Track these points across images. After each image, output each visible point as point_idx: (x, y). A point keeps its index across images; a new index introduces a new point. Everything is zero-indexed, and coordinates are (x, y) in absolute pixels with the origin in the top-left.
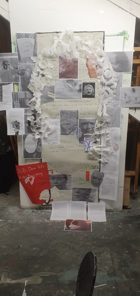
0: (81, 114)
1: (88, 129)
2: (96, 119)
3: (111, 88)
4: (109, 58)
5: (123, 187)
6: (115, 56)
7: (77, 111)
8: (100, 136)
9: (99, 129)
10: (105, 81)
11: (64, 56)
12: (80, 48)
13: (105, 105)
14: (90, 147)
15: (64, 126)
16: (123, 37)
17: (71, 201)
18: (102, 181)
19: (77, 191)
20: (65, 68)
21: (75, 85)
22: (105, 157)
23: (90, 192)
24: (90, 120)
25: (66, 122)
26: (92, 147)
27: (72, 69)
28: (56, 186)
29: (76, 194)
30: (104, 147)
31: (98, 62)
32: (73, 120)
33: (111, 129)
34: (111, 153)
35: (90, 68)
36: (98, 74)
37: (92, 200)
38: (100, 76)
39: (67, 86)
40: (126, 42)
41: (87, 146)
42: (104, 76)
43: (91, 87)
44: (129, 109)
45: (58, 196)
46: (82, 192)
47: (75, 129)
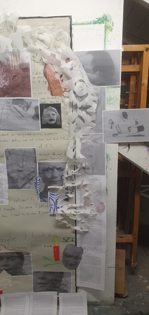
0: (40, 154)
1: (53, 177)
2: (67, 162)
3: (87, 113)
4: (81, 61)
5: (114, 267)
6: (90, 58)
7: (34, 150)
8: (73, 189)
9: (72, 178)
10: (76, 101)
11: (6, 59)
12: (31, 45)
13: (78, 140)
14: (58, 208)
15: (14, 175)
16: (103, 25)
17: (32, 292)
18: (80, 261)
19: (41, 276)
20: (8, 81)
21: (28, 107)
22: (83, 223)
23: (61, 278)
24: (57, 163)
25: (15, 168)
26: (62, 207)
27: (20, 82)
28: (5, 270)
29: (39, 281)
30: (81, 207)
31: (62, 69)
32: (29, 165)
33: (90, 177)
34: (92, 216)
35: (51, 78)
36: (64, 91)
37: (65, 288)
38: (68, 93)
39: (14, 110)
40: (109, 34)
41: (53, 207)
42: (74, 93)
43: (54, 111)
44: (119, 145)
45: (11, 286)
46: (50, 277)
47: (32, 179)
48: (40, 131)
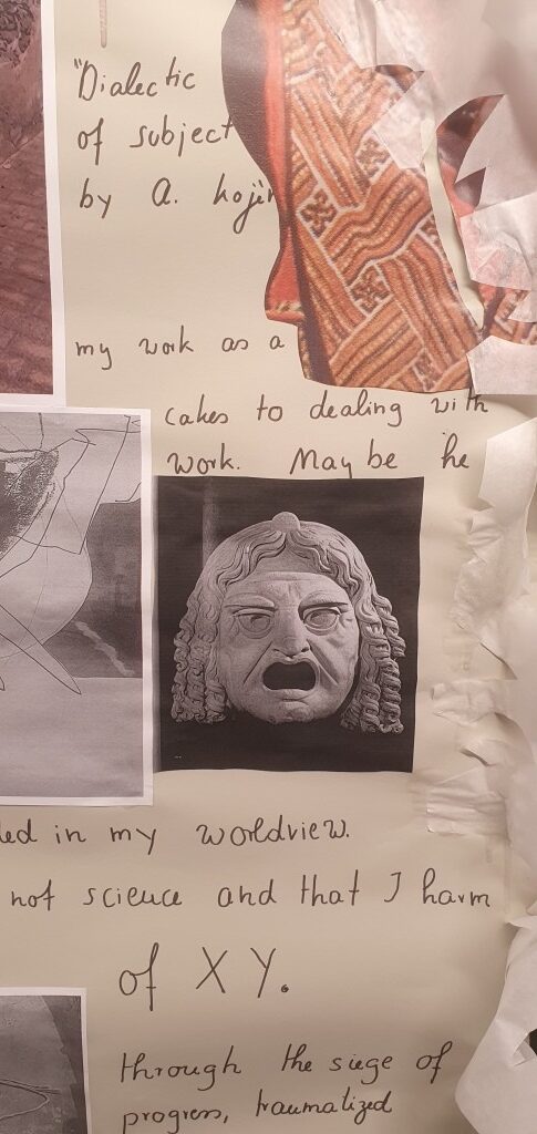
0: (134, 1066)
7: (65, 1014)
36: (478, 318)
43: (334, 570)
48: (147, 799)
